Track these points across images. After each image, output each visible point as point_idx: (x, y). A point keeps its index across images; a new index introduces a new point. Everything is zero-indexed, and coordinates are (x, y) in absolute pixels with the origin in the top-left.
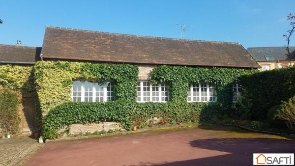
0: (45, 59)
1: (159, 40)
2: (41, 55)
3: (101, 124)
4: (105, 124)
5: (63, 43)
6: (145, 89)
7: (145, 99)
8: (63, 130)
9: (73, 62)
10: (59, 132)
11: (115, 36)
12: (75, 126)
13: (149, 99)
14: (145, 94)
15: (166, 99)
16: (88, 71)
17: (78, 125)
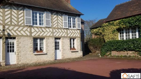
2: (104, 21)
3: (126, 52)
4: (128, 52)
8: (108, 53)
10: (107, 54)
12: (114, 52)
16: (122, 23)
17: (115, 52)
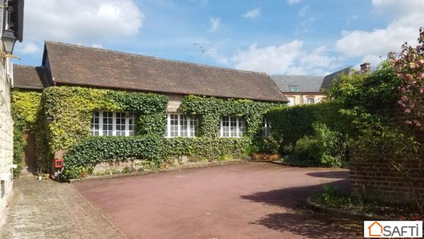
0: (59, 84)
1: (183, 64)
2: (53, 79)
5: (74, 64)
6: (172, 123)
7: (172, 134)
9: (93, 88)
11: (132, 57)
13: (177, 133)
14: (172, 129)
15: (196, 134)
